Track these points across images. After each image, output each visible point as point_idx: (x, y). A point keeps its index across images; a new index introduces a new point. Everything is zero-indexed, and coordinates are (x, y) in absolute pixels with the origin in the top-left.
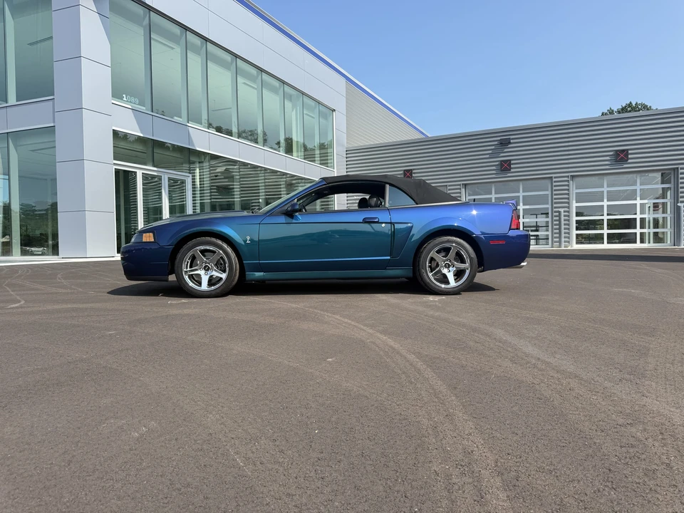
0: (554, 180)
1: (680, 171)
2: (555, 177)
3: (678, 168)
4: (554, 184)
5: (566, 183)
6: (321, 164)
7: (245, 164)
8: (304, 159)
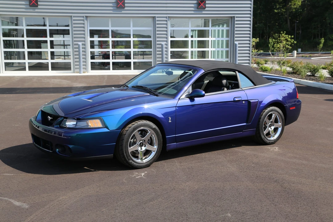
0: (157, 19)
1: (236, 19)
2: (158, 17)
3: (234, 17)
4: (157, 22)
5: (165, 22)
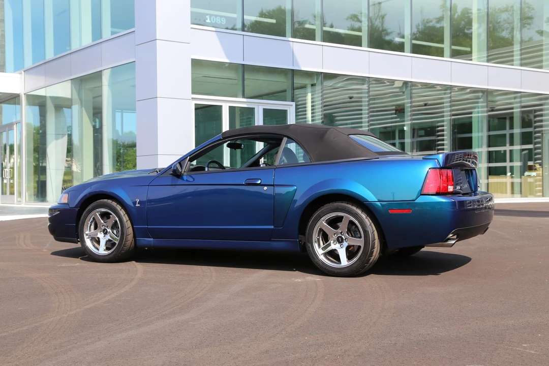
6: (521, 65)
7: (379, 81)
8: (488, 61)
